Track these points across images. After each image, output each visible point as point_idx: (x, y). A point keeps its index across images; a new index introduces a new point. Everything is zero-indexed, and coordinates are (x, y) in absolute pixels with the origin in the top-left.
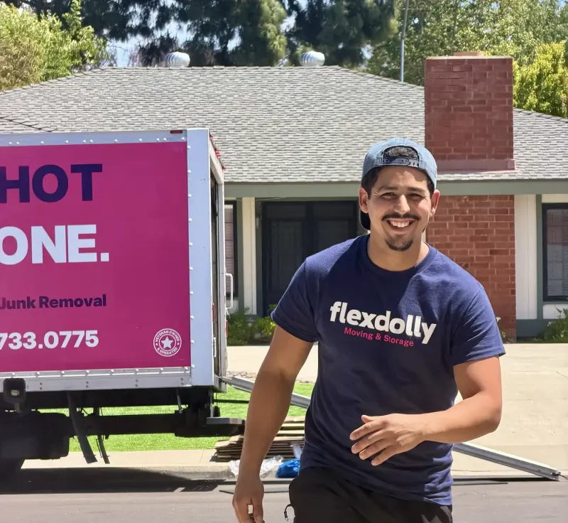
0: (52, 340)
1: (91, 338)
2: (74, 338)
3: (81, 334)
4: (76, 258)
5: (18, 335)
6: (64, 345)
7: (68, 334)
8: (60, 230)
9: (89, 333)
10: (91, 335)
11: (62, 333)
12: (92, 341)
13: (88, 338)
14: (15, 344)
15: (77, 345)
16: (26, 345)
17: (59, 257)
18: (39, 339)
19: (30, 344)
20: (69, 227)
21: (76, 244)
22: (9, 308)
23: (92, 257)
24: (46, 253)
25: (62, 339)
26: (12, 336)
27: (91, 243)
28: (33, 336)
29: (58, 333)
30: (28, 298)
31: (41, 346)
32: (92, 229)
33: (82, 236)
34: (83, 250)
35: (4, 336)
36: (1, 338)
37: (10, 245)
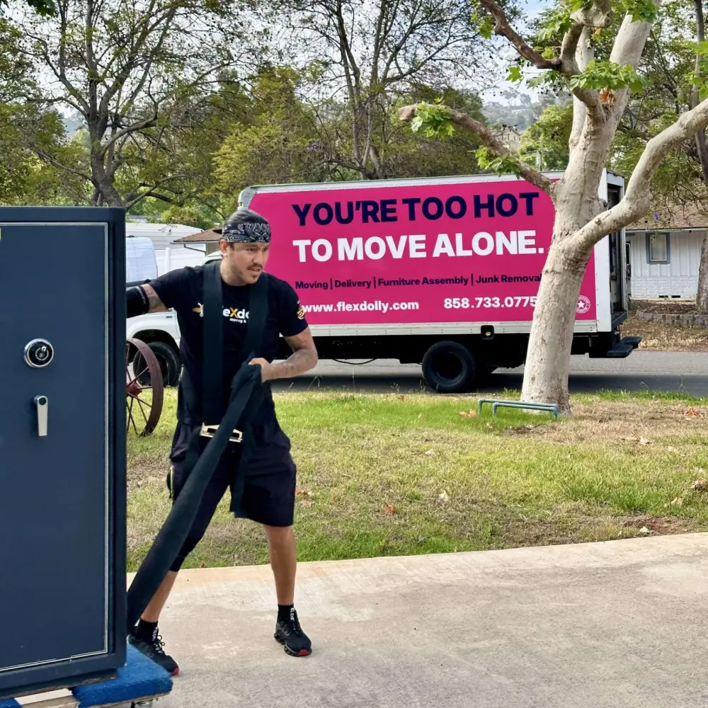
2: (523, 301)
3: (527, 298)
4: (523, 251)
5: (489, 299)
6: (517, 305)
7: (519, 299)
8: (513, 234)
9: (532, 298)
10: (534, 299)
11: (515, 298)
12: (534, 303)
13: (532, 301)
14: (487, 304)
15: (525, 305)
16: (494, 305)
17: (513, 251)
18: (502, 302)
19: (496, 304)
20: (519, 232)
21: (523, 242)
22: (483, 282)
23: (533, 251)
24: (505, 249)
25: (515, 301)
26: (485, 299)
27: (532, 242)
28: (498, 299)
29: (513, 298)
30: (495, 276)
31: (503, 306)
32: (533, 233)
33: (527, 238)
34: (527, 247)
35: (480, 299)
36: (478, 301)
37: (483, 244)
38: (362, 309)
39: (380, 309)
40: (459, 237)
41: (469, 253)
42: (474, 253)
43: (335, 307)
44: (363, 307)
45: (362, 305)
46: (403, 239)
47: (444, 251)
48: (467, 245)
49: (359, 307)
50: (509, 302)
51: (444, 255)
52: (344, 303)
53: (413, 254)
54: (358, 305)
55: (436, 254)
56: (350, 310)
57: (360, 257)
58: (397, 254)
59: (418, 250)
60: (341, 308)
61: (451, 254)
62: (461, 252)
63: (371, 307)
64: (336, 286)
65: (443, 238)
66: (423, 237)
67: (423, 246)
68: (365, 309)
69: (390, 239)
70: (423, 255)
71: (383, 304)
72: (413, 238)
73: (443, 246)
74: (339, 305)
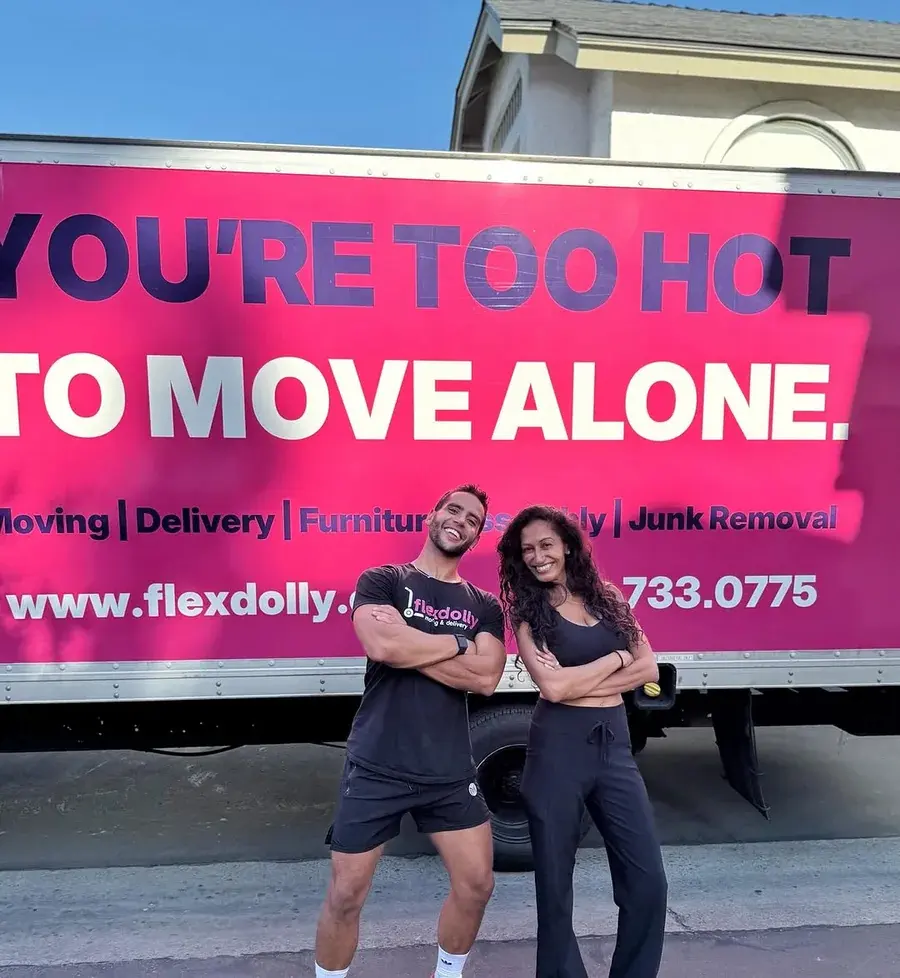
0: (730, 592)
1: (803, 589)
2: (772, 589)
3: (785, 580)
4: (788, 430)
5: (667, 582)
6: (753, 603)
7: (761, 582)
8: (759, 372)
9: (800, 579)
10: (804, 584)
11: (749, 580)
12: (804, 596)
13: (798, 590)
14: (661, 599)
15: (777, 602)
16: (681, 602)
17: (753, 428)
18: (707, 592)
19: (688, 598)
20: (779, 367)
21: (790, 402)
22: (652, 527)
23: (815, 431)
24: (729, 421)
25: (749, 589)
26: (654, 583)
27: (816, 402)
28: (695, 583)
29: (743, 580)
30: (690, 510)
31: (708, 604)
32: (819, 373)
33: (801, 388)
34: (800, 416)
35: (640, 583)
36: (634, 587)
37: (661, 401)
38: (239, 611)
39: (304, 610)
40: (584, 374)
41: (613, 431)
42: (629, 430)
43: (137, 600)
44: (244, 603)
45: (238, 596)
46: (392, 372)
47: (530, 420)
48: (609, 405)
49: (227, 603)
50: (729, 592)
51: (530, 436)
52: (170, 588)
53: (426, 428)
54: (223, 595)
55: (505, 429)
56: (197, 612)
57: (235, 428)
58: (370, 424)
59: (442, 415)
60: (162, 604)
61: (554, 431)
62: (588, 428)
63: (272, 603)
64: (142, 528)
65: (530, 375)
66: (462, 370)
67: (460, 401)
68: (251, 610)
69: (345, 370)
70: (462, 431)
71: (316, 595)
72: (428, 372)
73: (530, 404)
74: (152, 594)
